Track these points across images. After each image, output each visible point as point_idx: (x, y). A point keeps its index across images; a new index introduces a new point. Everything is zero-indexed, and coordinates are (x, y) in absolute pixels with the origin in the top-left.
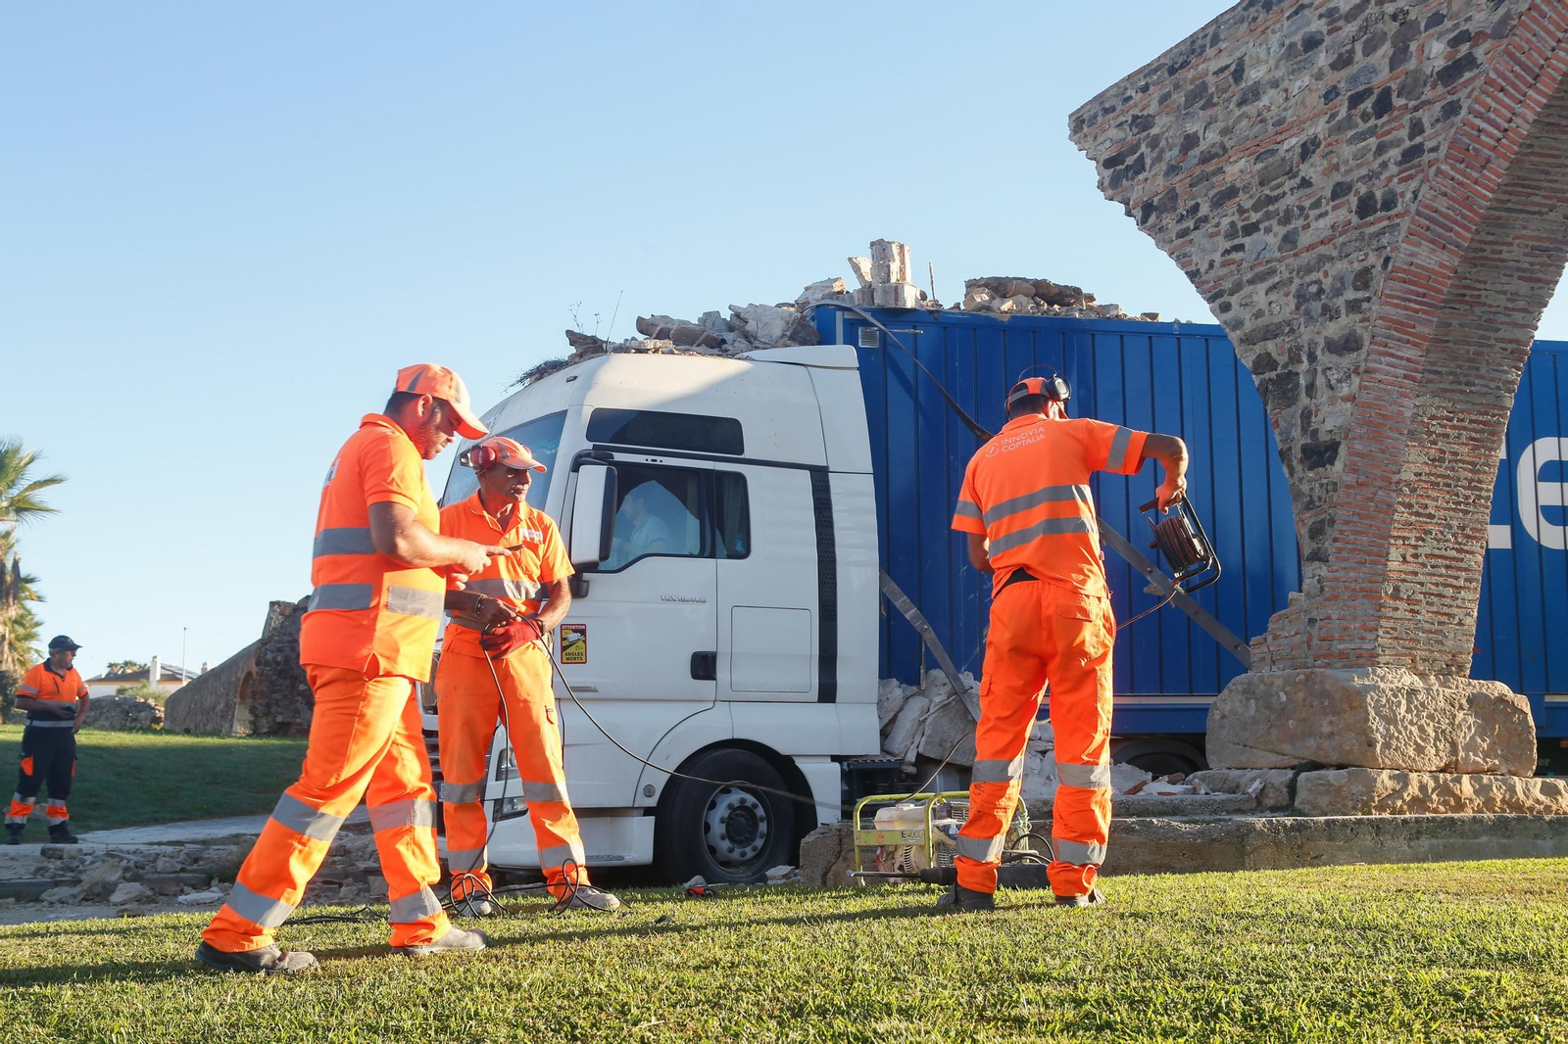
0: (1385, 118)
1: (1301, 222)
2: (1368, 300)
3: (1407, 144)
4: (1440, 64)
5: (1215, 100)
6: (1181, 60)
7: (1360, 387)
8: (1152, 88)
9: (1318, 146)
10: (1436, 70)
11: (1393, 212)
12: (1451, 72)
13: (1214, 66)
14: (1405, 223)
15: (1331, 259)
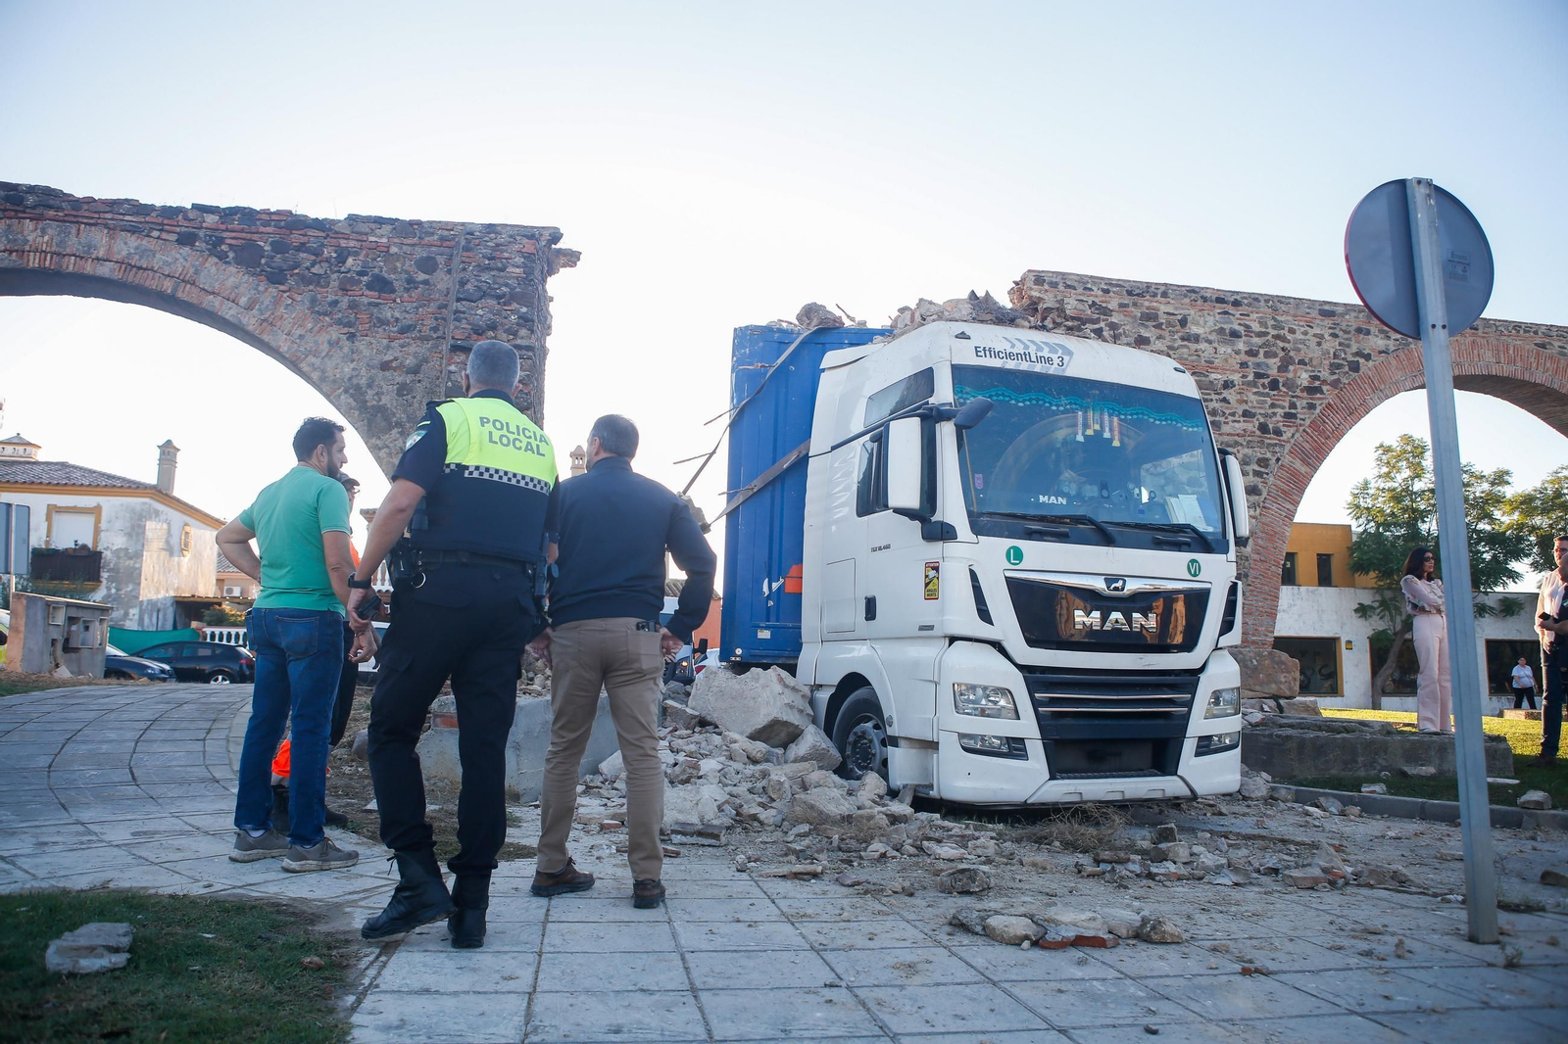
0: (1275, 392)
1: (1222, 419)
2: (1267, 474)
3: (1287, 410)
4: (1305, 384)
5: (1164, 327)
6: (1137, 291)
7: (1261, 514)
8: (1111, 294)
9: (1234, 386)
10: (1303, 385)
11: (1281, 438)
12: (1311, 390)
13: (1163, 308)
14: (1288, 447)
15: (1241, 445)
